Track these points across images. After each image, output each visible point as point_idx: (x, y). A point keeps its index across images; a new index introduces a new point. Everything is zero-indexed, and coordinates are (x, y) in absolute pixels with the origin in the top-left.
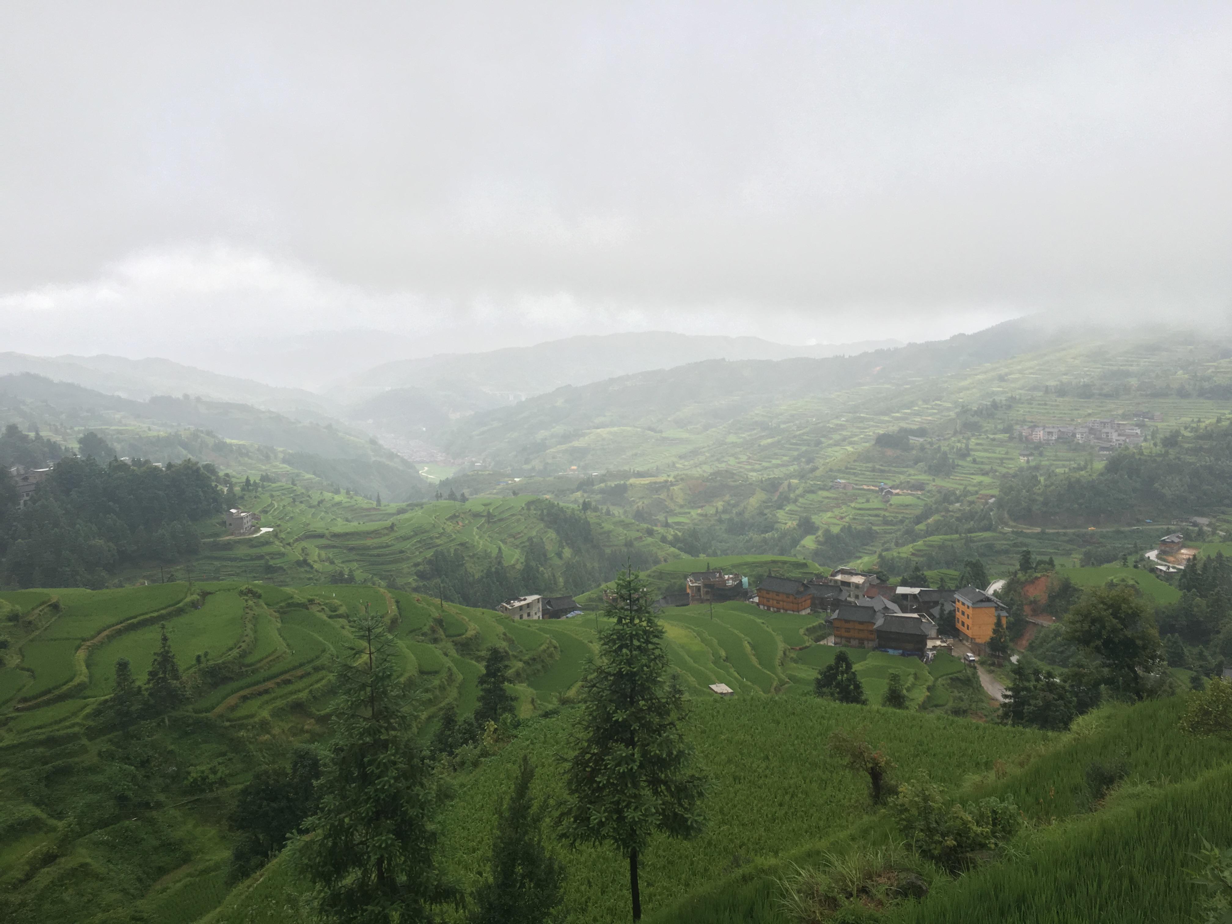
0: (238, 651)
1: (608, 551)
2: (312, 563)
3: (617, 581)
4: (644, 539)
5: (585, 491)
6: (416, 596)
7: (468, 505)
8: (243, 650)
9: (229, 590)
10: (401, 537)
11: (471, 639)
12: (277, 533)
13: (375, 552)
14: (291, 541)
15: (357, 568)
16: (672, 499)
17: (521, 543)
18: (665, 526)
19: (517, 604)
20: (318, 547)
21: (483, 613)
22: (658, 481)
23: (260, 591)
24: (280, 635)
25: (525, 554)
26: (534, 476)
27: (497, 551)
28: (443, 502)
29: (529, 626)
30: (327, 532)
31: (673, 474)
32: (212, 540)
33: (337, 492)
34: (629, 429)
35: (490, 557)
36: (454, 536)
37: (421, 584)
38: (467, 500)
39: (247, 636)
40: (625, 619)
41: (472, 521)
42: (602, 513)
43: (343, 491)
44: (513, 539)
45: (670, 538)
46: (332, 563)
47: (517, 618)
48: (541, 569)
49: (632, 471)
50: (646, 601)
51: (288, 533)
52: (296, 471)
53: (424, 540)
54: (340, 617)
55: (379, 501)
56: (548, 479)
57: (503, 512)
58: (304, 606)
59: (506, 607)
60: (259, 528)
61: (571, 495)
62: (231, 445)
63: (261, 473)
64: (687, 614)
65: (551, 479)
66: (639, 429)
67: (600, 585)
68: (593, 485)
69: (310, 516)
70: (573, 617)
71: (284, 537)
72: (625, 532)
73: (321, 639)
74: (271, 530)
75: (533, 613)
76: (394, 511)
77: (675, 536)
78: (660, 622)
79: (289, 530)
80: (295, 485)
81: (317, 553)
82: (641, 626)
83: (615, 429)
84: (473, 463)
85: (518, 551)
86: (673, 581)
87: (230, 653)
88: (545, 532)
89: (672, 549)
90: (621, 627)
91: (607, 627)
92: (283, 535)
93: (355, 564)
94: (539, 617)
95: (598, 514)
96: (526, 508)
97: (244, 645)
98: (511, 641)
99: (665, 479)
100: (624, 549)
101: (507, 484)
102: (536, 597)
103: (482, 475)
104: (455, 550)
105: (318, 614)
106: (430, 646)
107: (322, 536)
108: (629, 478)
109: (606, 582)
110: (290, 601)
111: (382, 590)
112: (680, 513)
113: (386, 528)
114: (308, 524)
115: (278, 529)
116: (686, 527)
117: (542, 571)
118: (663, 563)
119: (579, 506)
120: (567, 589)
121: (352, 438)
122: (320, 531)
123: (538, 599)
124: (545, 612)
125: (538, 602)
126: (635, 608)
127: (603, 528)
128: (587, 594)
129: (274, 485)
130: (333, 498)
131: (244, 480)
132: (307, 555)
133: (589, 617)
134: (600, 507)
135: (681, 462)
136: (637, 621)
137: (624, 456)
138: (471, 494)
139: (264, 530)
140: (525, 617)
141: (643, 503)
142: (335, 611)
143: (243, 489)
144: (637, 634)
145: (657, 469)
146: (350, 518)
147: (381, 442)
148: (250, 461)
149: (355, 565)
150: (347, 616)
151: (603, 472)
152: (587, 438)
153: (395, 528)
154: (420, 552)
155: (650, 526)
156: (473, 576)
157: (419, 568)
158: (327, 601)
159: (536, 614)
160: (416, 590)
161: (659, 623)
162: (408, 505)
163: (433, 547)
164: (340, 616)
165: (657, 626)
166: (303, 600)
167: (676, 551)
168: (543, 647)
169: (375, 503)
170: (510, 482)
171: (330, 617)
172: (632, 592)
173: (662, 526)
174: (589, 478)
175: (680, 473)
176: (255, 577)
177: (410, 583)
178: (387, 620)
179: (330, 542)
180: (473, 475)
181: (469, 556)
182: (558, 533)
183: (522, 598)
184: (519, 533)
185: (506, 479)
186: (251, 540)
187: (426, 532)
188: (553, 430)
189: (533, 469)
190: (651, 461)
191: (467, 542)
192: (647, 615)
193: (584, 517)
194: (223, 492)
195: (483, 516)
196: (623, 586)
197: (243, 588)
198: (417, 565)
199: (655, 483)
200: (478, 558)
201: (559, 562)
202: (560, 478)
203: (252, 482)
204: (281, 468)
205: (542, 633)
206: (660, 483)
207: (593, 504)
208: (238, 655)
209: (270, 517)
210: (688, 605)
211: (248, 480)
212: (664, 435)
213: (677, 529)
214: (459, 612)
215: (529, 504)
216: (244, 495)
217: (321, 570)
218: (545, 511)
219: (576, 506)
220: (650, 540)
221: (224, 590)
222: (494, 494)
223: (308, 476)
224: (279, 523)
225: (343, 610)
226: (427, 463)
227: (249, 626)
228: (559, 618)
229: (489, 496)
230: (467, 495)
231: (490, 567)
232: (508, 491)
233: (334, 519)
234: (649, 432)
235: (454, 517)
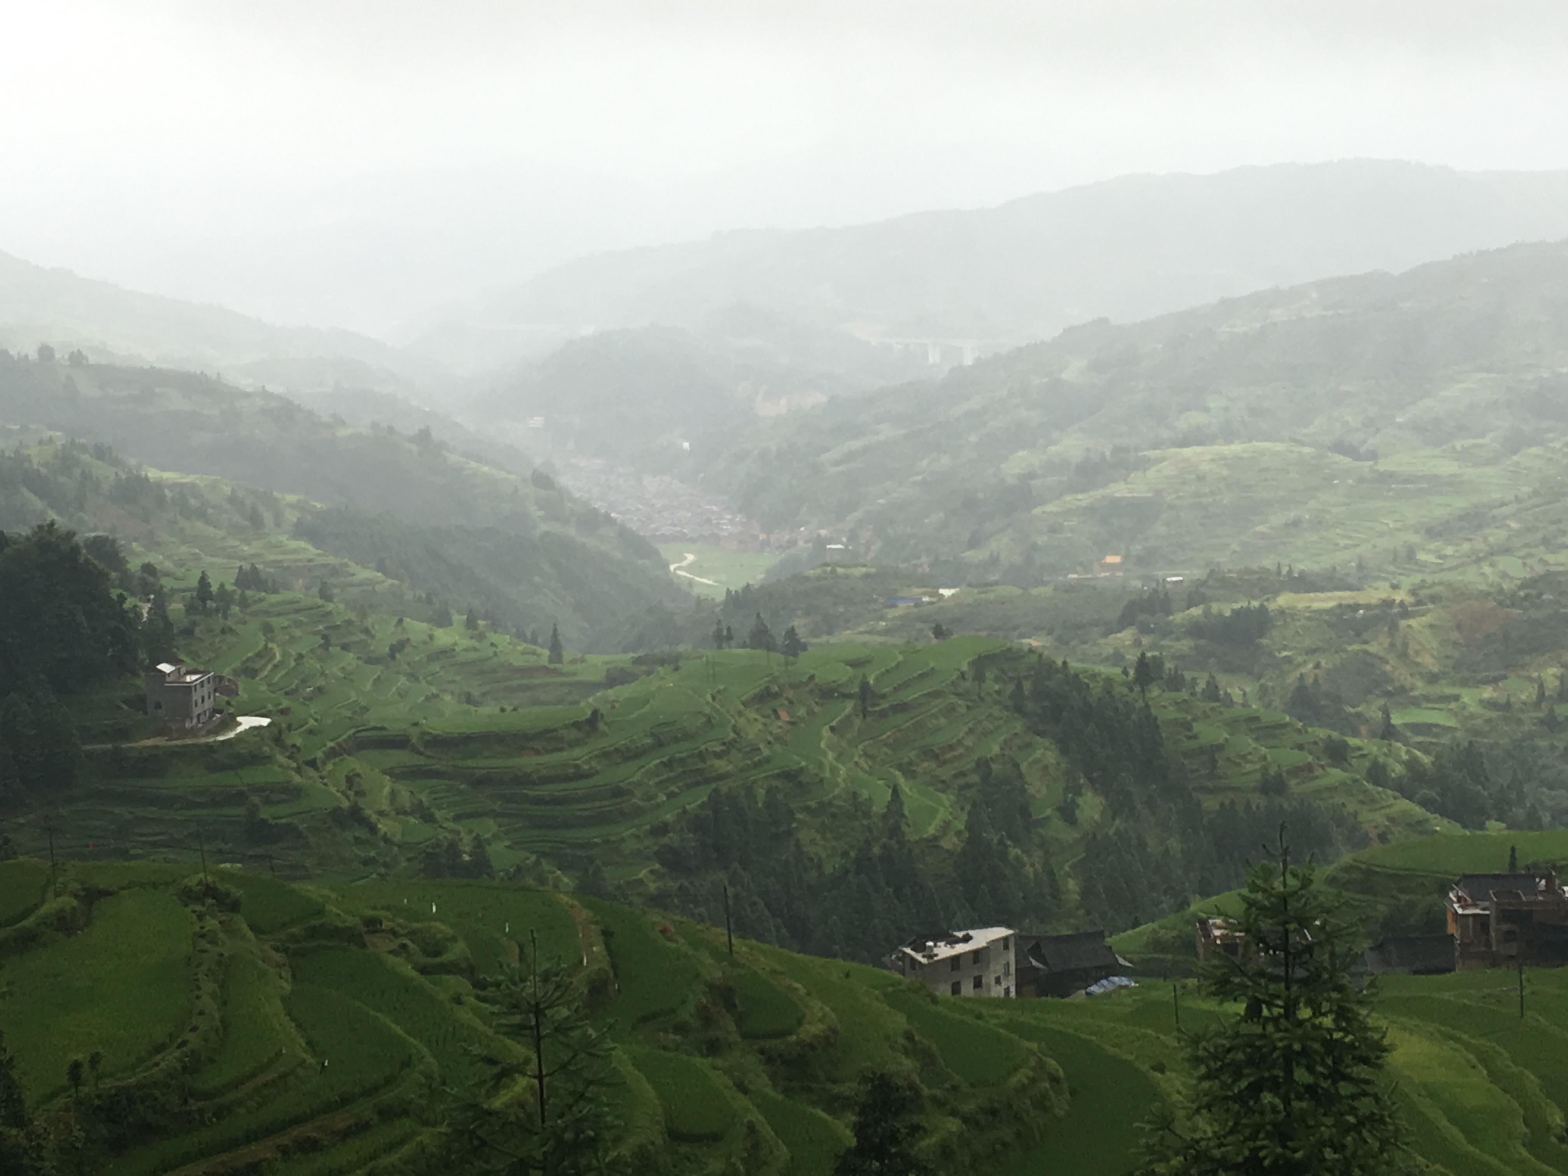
0: (177, 1054)
1: (1210, 804)
2: (374, 818)
3: (1245, 891)
4: (1319, 772)
5: (1145, 629)
6: (656, 918)
7: (805, 664)
8: (193, 1052)
9: (155, 886)
10: (617, 750)
11: (812, 1047)
12: (280, 732)
13: (545, 791)
14: (320, 754)
15: (495, 837)
16: (1403, 655)
17: (956, 776)
18: (1383, 737)
19: (943, 951)
20: (390, 772)
21: (847, 975)
22: (1362, 601)
23: (237, 893)
24: (289, 1013)
25: (968, 807)
26: (996, 583)
27: (888, 795)
28: (737, 654)
29: (979, 1017)
30: (414, 733)
31: (1408, 581)
32: (110, 746)
33: (443, 620)
34: (1279, 447)
35: (867, 815)
36: (766, 752)
37: (672, 885)
38: (804, 648)
39: (201, 1013)
40: (1270, 1005)
41: (817, 709)
42: (1193, 694)
43: (458, 618)
44: (932, 765)
45: (1397, 770)
46: (428, 818)
47: (943, 991)
48: (1014, 852)
49: (1285, 571)
50: (1333, 955)
51: (311, 732)
52: (332, 560)
53: (682, 760)
54: (449, 972)
55: (556, 647)
56: (1034, 592)
57: (905, 685)
58: (354, 937)
59: (913, 960)
60: (233, 717)
61: (1102, 641)
62: (159, 485)
63: (238, 564)
64: (1447, 996)
65: (1044, 591)
66: (1307, 450)
67: (1186, 903)
68: (1169, 613)
69: (369, 687)
70: (1107, 995)
71: (299, 742)
72: (1264, 750)
73: (399, 1030)
74: (265, 722)
75: (989, 978)
76: (598, 676)
77: (1412, 765)
78: (1374, 1019)
79: (312, 722)
80: (328, 598)
81: (386, 790)
82: (1319, 1027)
83: (1236, 448)
84: (820, 544)
85: (947, 799)
86: (1405, 897)
87: (158, 1058)
88: (1028, 745)
89: (1404, 804)
90: (1259, 1030)
91: (1214, 1027)
92: (296, 739)
93: (491, 822)
94: (1007, 991)
95: (1184, 695)
96: (969, 675)
97: (194, 1040)
98: (926, 1058)
99: (1384, 596)
100: (1259, 801)
101: (918, 604)
102: (1001, 932)
103: (847, 577)
104: (770, 791)
105: (391, 960)
106: (698, 1061)
107: (400, 742)
108: (1276, 593)
109: (1205, 894)
110: (314, 922)
111: (565, 899)
112: (1427, 699)
113: (576, 725)
114: (365, 709)
115: (280, 718)
116: (1445, 740)
117: (1017, 858)
118: (1377, 846)
119: (1125, 672)
120: (1088, 913)
121: (486, 469)
122: (395, 729)
123: (1006, 939)
124: (1024, 977)
125: (1006, 947)
126: (1300, 973)
127: (1195, 737)
128: (1147, 928)
129: (273, 598)
130: (431, 637)
131: (194, 582)
132: (360, 793)
133: (1154, 994)
134: (1188, 675)
135: (1433, 546)
136: (1305, 1013)
137: (1261, 528)
138: (814, 633)
139: (247, 722)
140: (967, 989)
141: (1317, 666)
142: (437, 954)
143: (191, 609)
144: (1304, 1052)
145: (1360, 567)
146: (476, 693)
147: (564, 481)
148: (211, 531)
149: (489, 827)
150: (469, 971)
151: (1198, 573)
152: (1151, 473)
153: (602, 726)
154: (671, 796)
155: (1335, 735)
156: (820, 866)
157: (665, 840)
158: (416, 925)
159: (998, 981)
160: (658, 901)
161: (1370, 1022)
162: (637, 661)
163: (708, 781)
164: (450, 968)
165: (1366, 1029)
166: (351, 921)
167: (1418, 810)
168: (1021, 1077)
169: (546, 653)
170: (926, 599)
171: (424, 970)
172: (1292, 926)
173: (1373, 734)
174: (1155, 591)
175: (1429, 579)
176: (220, 851)
177: (641, 882)
178: (579, 984)
179: (421, 761)
180: (818, 578)
181: (807, 809)
182: (1064, 751)
183: (960, 934)
184: (951, 747)
185: (917, 591)
186: (210, 749)
187: (688, 737)
188: (1053, 449)
189: (994, 561)
190: (1343, 542)
191: (802, 770)
192: (1335, 995)
193: (1140, 704)
194: (139, 616)
195: (849, 696)
196: (1262, 908)
197: (192, 881)
198: (662, 830)
199: (1355, 607)
200: (834, 816)
201: (1069, 835)
202: (1070, 589)
203: (214, 588)
204: (295, 551)
205: (1015, 1037)
206: (1368, 607)
207: (1169, 665)
208: (178, 1066)
209: (263, 688)
210: (1449, 970)
211: (203, 582)
212: (1383, 466)
213: (1419, 746)
214: (778, 968)
215: (981, 663)
216: (194, 624)
217: (398, 838)
218: (1027, 686)
219: (1118, 670)
220: (1336, 774)
221: (142, 886)
222: (879, 633)
223: (364, 574)
224: (285, 703)
225: (458, 950)
226: (693, 541)
227: (208, 986)
228: (1067, 995)
229: (867, 638)
230: (802, 634)
231: (867, 842)
232: (919, 625)
233: (435, 696)
234: (1338, 457)
235: (765, 697)
